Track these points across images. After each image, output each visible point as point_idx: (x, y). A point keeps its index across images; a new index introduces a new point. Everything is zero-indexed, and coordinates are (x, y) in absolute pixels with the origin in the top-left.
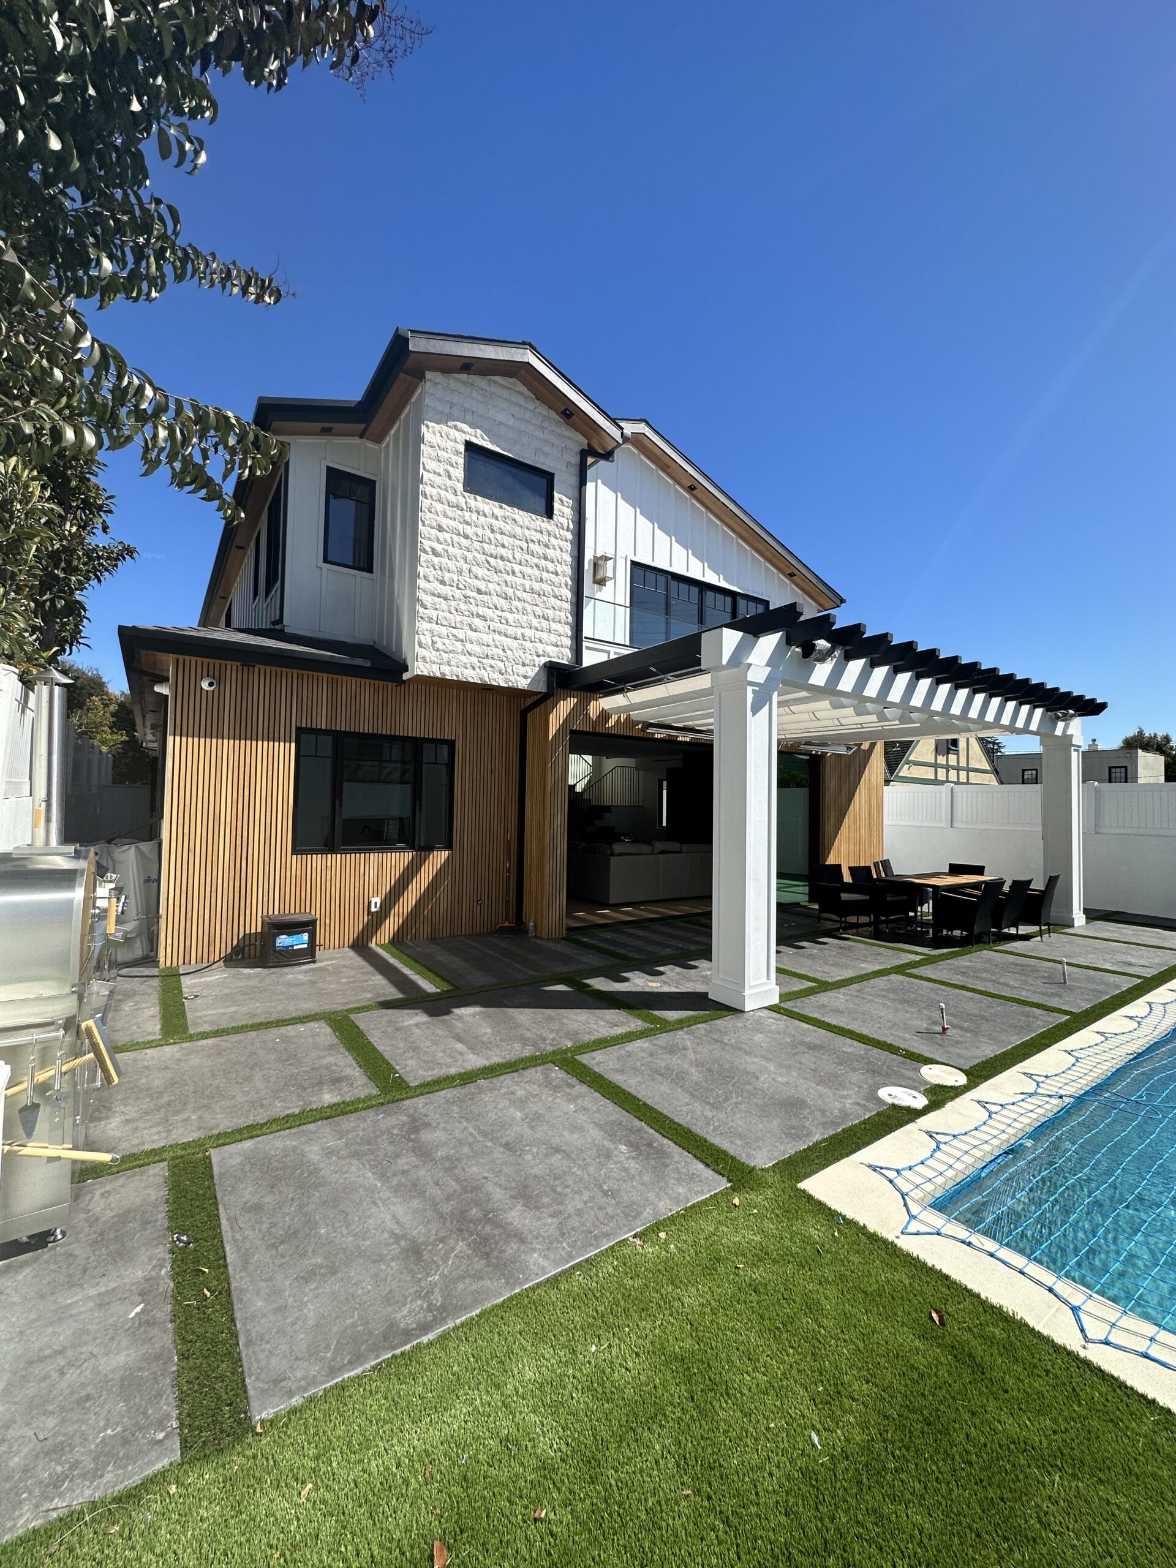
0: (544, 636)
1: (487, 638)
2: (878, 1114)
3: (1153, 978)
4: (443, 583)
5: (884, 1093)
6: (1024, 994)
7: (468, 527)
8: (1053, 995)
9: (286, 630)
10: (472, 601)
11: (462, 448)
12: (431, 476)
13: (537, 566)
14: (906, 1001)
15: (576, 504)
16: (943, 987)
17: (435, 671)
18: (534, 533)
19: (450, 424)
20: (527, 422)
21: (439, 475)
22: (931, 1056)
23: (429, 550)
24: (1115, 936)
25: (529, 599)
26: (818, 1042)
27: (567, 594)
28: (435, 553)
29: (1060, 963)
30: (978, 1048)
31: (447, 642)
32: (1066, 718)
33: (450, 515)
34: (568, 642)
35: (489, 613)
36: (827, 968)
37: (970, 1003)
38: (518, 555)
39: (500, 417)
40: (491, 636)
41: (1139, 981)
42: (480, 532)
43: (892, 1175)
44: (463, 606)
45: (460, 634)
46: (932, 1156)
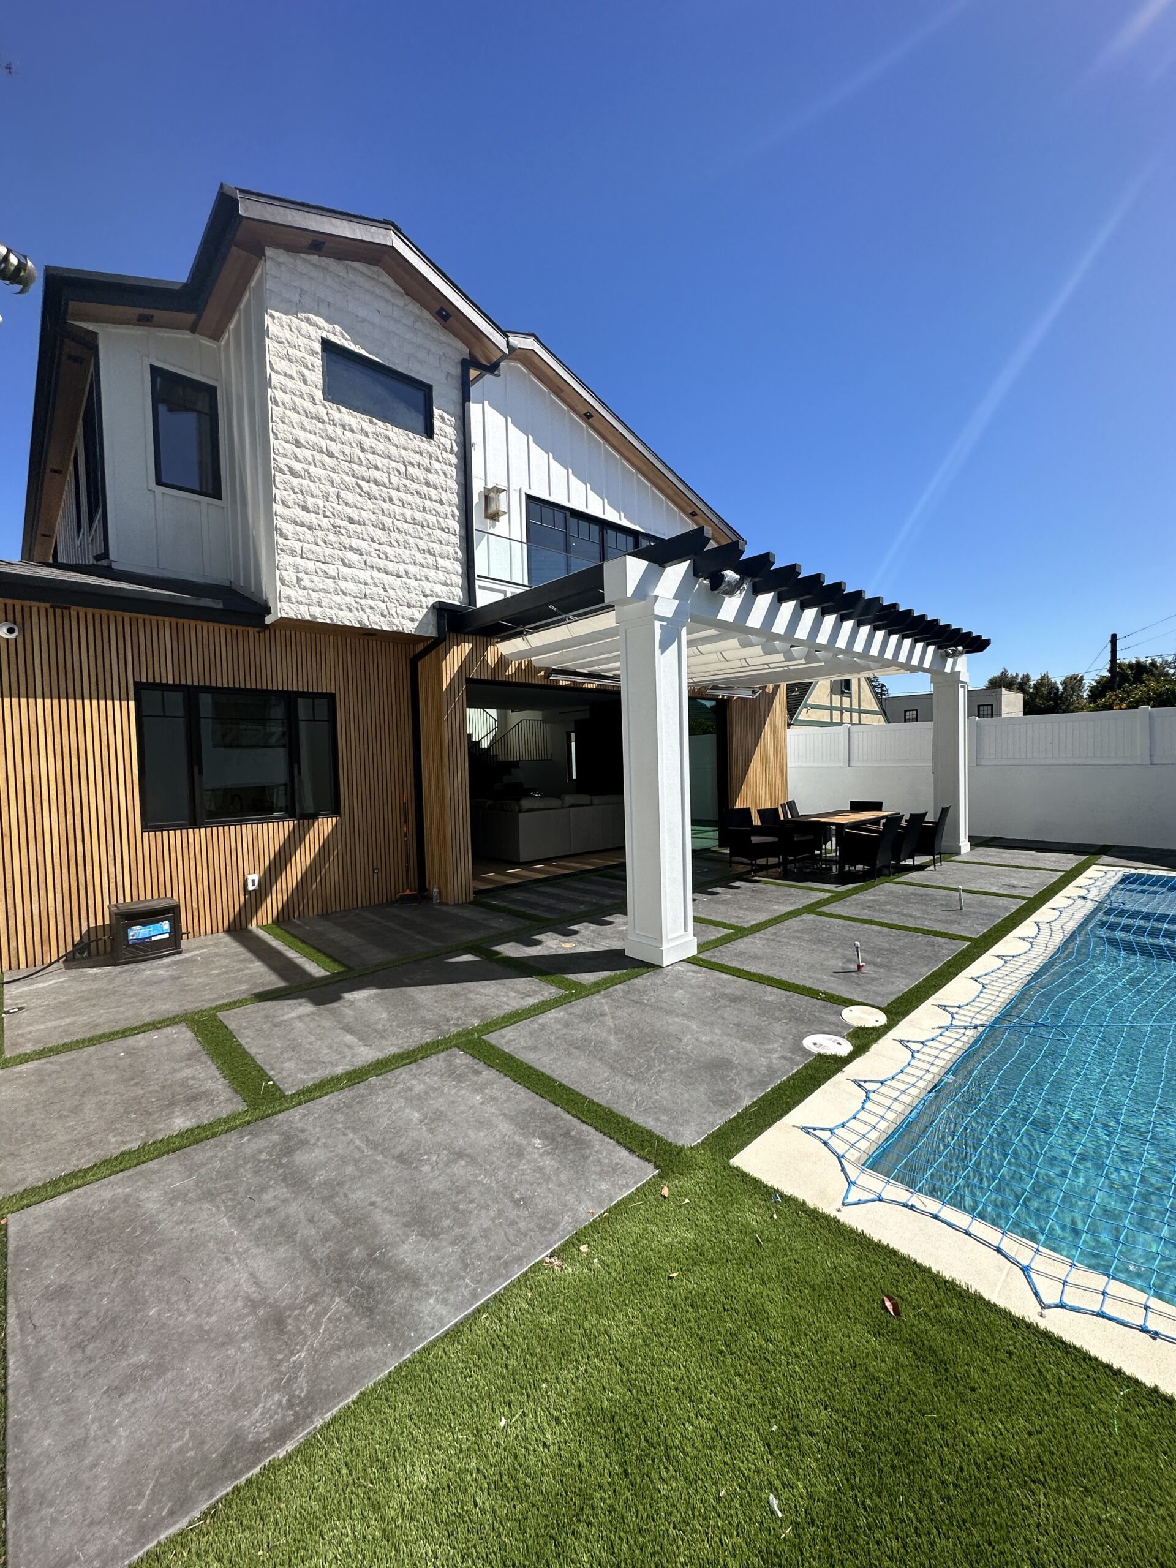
0: (432, 573)
1: (364, 575)
2: (805, 1067)
3: (1035, 897)
4: (305, 509)
5: (808, 1042)
6: (926, 923)
7: (332, 443)
8: (952, 922)
9: (115, 566)
10: (343, 531)
11: (318, 347)
12: (282, 378)
13: (418, 493)
14: (820, 941)
15: (460, 423)
16: (853, 923)
17: (303, 613)
18: (412, 454)
19: (302, 315)
20: (396, 321)
21: (292, 378)
22: (850, 997)
23: (286, 469)
24: (996, 860)
25: (411, 531)
26: (739, 993)
27: (455, 526)
28: (293, 473)
29: (956, 890)
30: (893, 983)
31: (315, 578)
32: (955, 654)
33: (308, 427)
34: (458, 580)
35: (364, 546)
36: (742, 913)
37: (880, 938)
38: (395, 479)
39: (362, 313)
40: (368, 573)
41: (1024, 902)
42: (347, 450)
43: (824, 1136)
44: (332, 538)
45: (331, 570)
46: (863, 1108)
